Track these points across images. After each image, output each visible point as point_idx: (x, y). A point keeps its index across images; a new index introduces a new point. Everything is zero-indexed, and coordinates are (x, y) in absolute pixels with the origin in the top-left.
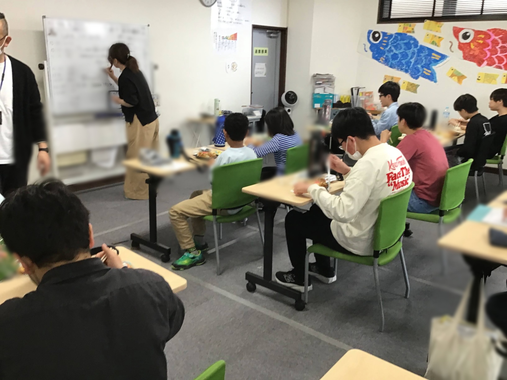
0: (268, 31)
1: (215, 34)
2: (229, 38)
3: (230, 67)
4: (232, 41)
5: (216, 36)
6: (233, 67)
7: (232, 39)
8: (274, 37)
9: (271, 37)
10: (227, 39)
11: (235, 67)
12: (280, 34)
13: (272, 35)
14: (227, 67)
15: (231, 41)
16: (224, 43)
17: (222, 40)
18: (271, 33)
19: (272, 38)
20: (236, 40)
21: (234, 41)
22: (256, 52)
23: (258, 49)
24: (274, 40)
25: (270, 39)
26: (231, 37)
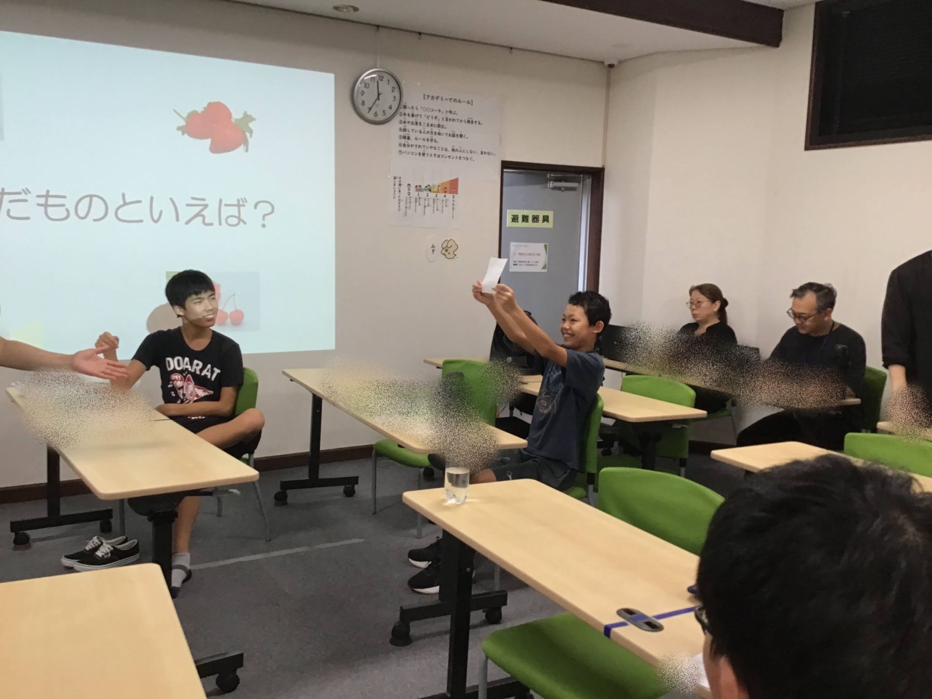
0: (549, 175)
2: (435, 189)
3: (438, 249)
4: (445, 196)
5: (400, 185)
6: (446, 251)
7: (445, 192)
8: (567, 189)
9: (559, 189)
10: (430, 190)
11: (450, 250)
12: (588, 182)
13: (562, 184)
14: (430, 250)
15: (441, 196)
16: (422, 201)
17: (414, 194)
18: (560, 180)
20: (456, 193)
21: (449, 196)
22: (515, 219)
23: (520, 213)
26: (440, 188)
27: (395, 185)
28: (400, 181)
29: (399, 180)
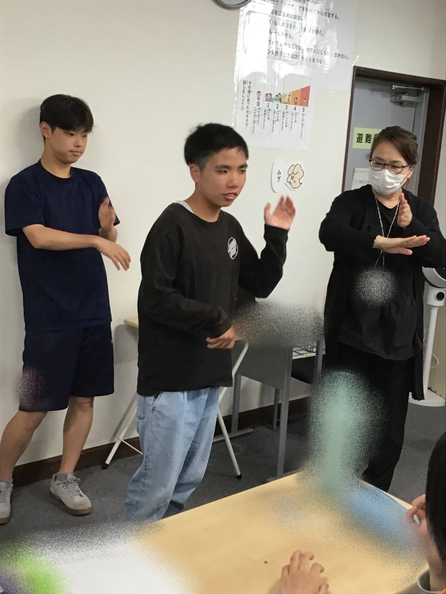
0: (394, 87)
1: (247, 86)
2: (285, 100)
3: (284, 176)
4: (295, 109)
5: (249, 92)
6: (292, 178)
7: (296, 103)
8: (410, 104)
9: (401, 103)
10: (280, 100)
11: (296, 178)
12: (426, 97)
13: (405, 98)
14: (275, 176)
15: (291, 107)
16: (271, 113)
17: (264, 104)
18: (404, 93)
19: (406, 106)
20: (307, 106)
21: (299, 108)
22: (359, 139)
23: (365, 131)
24: (410, 110)
25: (398, 107)
26: (290, 97)
27: (244, 90)
28: (249, 87)
29: (248, 85)
